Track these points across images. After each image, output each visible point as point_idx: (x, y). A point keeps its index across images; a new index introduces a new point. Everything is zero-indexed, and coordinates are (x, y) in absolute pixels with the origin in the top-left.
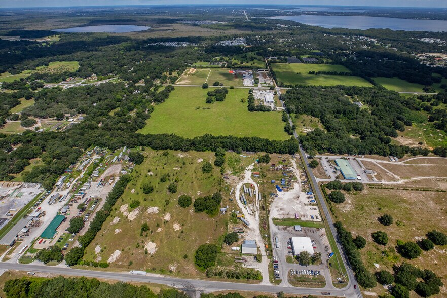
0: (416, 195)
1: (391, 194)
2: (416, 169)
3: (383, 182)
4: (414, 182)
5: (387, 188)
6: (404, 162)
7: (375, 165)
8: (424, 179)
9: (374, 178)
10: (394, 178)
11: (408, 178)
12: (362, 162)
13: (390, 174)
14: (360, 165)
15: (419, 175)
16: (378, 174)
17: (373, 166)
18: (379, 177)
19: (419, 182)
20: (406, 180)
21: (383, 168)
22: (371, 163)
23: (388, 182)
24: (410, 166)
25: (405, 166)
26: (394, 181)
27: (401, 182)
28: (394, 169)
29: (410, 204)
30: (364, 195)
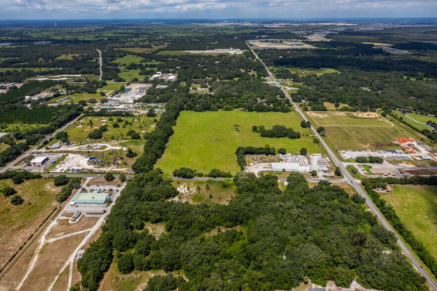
0: (16, 244)
1: (36, 221)
2: (49, 274)
3: (54, 223)
4: (32, 255)
5: (46, 222)
6: (71, 268)
7: (84, 228)
8: (26, 270)
9: (65, 218)
10: (54, 237)
11: (42, 252)
12: (97, 219)
13: (61, 236)
14: (89, 214)
15: (36, 269)
16: (68, 225)
17: (82, 225)
18: (63, 223)
19: (28, 261)
20: (40, 247)
21: (75, 233)
22: (90, 226)
23: (52, 228)
24: (58, 270)
25: (63, 263)
26: (49, 234)
27: (42, 240)
28: (67, 246)
29: (13, 231)
30: (51, 201)
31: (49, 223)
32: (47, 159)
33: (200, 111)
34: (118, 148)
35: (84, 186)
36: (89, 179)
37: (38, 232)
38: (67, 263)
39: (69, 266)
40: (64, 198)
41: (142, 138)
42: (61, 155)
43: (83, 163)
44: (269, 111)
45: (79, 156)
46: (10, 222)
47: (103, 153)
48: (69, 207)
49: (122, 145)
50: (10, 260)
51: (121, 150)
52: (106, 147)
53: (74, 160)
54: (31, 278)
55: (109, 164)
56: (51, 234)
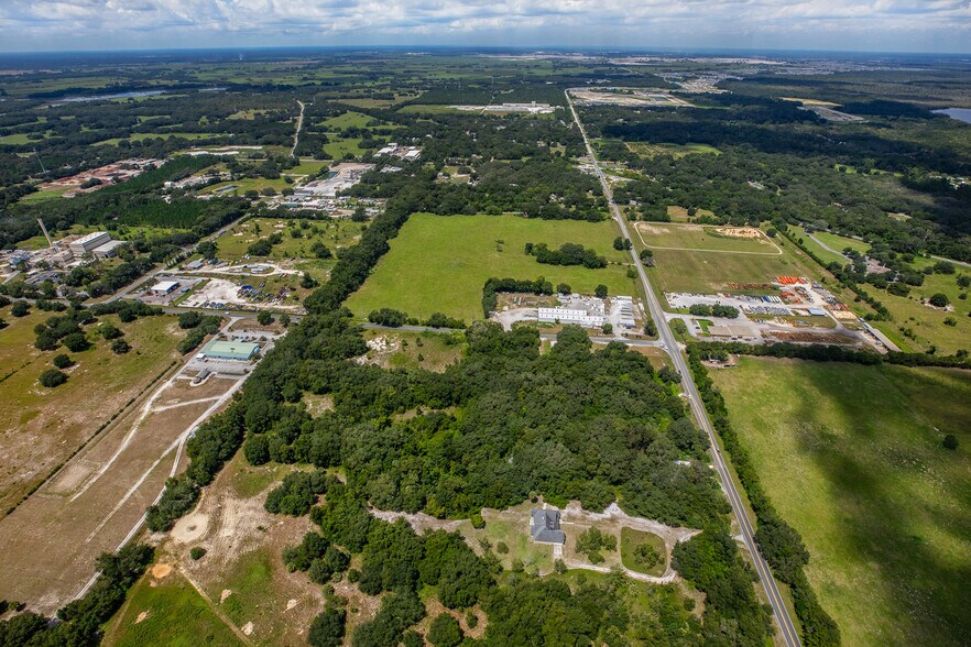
0: (110, 411)
1: (143, 380)
2: (147, 457)
3: (169, 384)
4: (128, 428)
5: (157, 381)
6: (179, 451)
7: (210, 394)
8: (116, 448)
9: (185, 377)
10: (164, 404)
11: (143, 424)
12: (232, 382)
13: (175, 405)
14: (223, 373)
15: (130, 448)
16: (188, 388)
17: (209, 390)
18: (181, 385)
19: (121, 437)
20: (142, 418)
21: (195, 402)
22: (220, 392)
23: (164, 391)
24: (160, 451)
25: (169, 443)
26: (157, 400)
27: (147, 408)
28: (179, 419)
29: (109, 391)
30: (170, 351)
31: (161, 383)
32: (178, 285)
33: (445, 213)
34: (291, 272)
35: (224, 330)
36: (235, 319)
37: (143, 396)
38: (175, 444)
39: (177, 447)
40: (189, 348)
41: (335, 256)
42: (200, 279)
43: (231, 293)
44: (566, 217)
45: (228, 282)
46: (106, 378)
47: (265, 280)
48: (195, 361)
49: (299, 267)
50: (97, 433)
51: (295, 276)
52: (272, 269)
53: (219, 288)
54: (121, 460)
55: (270, 298)
56: (160, 401)
